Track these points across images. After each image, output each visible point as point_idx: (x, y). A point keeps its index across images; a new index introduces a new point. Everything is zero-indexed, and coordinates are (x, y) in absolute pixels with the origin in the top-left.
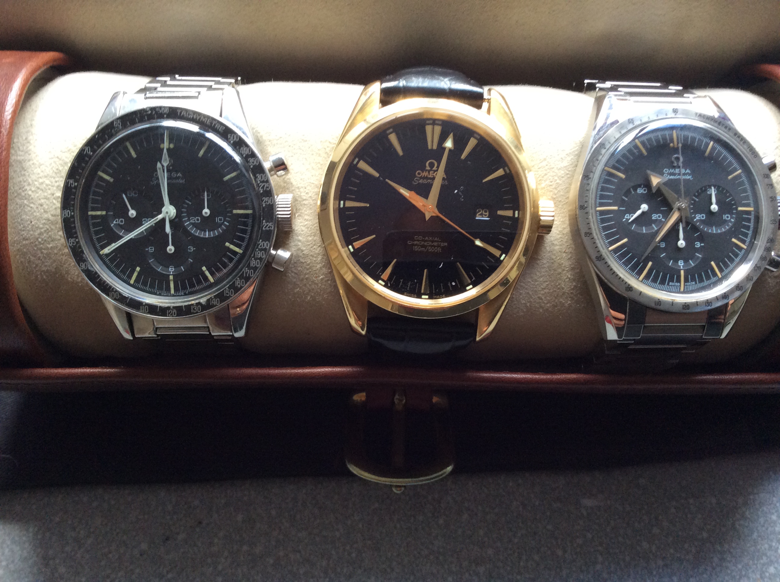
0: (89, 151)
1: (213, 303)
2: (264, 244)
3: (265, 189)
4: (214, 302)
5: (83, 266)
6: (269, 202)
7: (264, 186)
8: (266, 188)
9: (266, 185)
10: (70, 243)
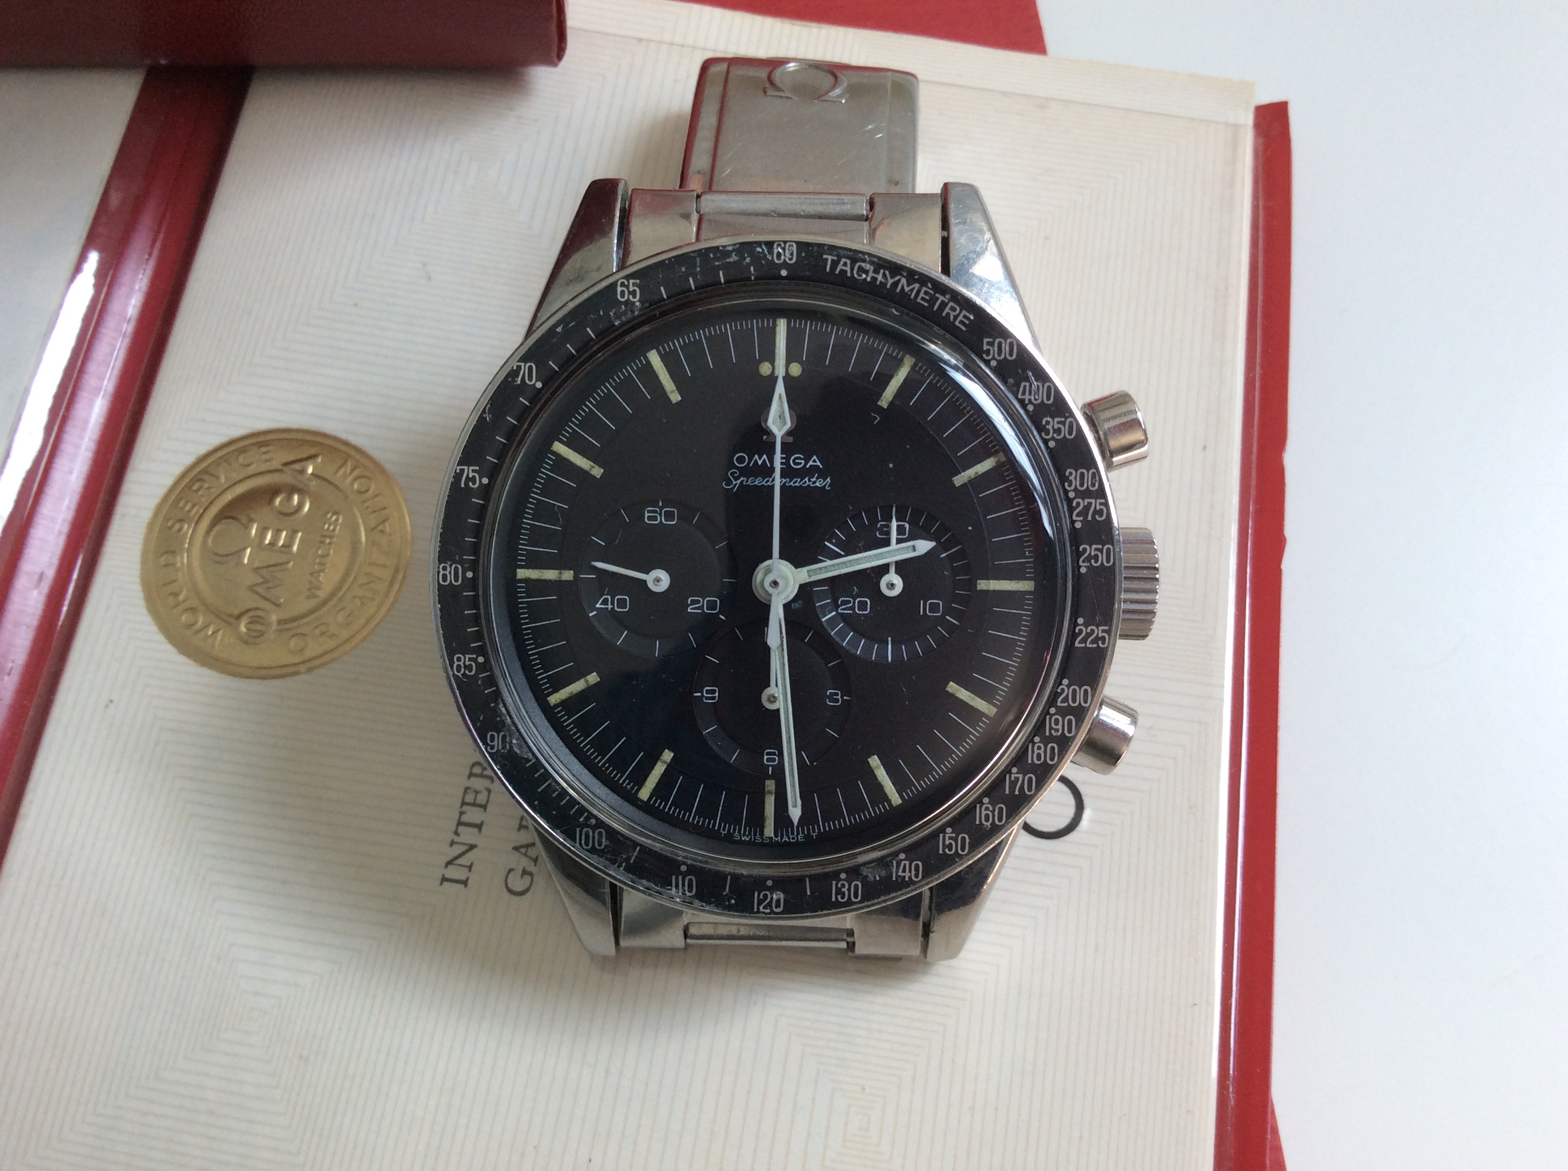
0: (530, 379)
1: (900, 873)
2: (1074, 691)
3: (1090, 518)
4: (904, 871)
5: (497, 743)
6: (1102, 558)
7: (1087, 508)
8: (1096, 512)
9: (1096, 504)
10: (459, 670)
